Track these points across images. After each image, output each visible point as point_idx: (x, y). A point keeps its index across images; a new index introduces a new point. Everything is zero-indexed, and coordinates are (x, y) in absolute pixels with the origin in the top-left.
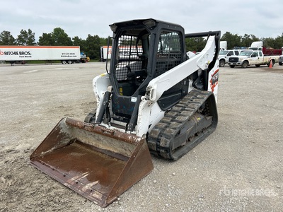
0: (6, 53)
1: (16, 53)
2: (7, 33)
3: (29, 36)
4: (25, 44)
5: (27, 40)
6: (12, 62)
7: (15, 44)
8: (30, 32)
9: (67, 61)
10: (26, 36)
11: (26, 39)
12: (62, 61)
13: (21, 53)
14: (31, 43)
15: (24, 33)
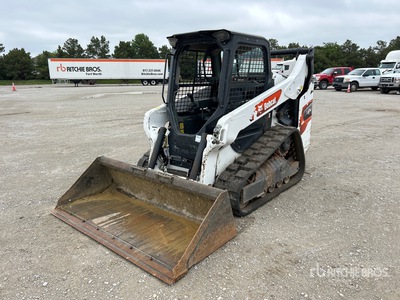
0: (69, 69)
1: (82, 69)
2: (74, 42)
3: (102, 45)
4: (96, 57)
5: (99, 52)
6: (76, 82)
7: (84, 57)
8: (103, 39)
9: (149, 81)
10: (97, 45)
11: (98, 49)
12: (142, 81)
13: (89, 69)
14: (103, 56)
15: (95, 41)
